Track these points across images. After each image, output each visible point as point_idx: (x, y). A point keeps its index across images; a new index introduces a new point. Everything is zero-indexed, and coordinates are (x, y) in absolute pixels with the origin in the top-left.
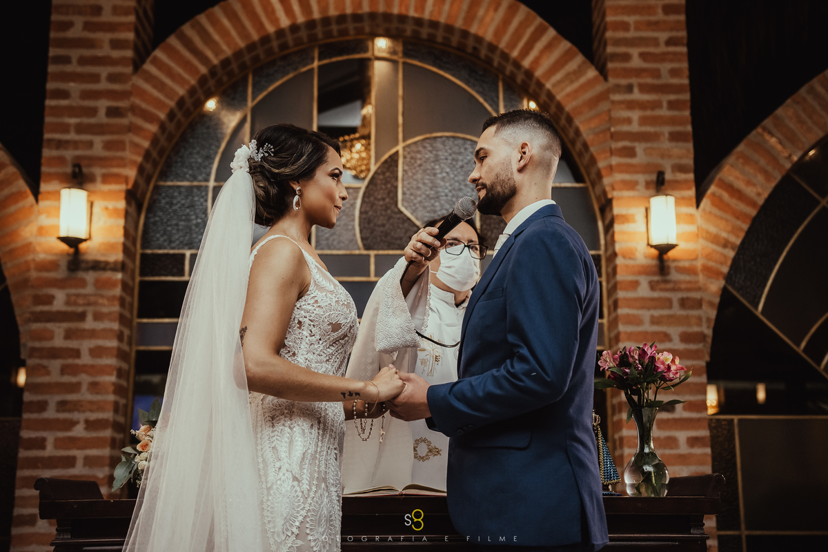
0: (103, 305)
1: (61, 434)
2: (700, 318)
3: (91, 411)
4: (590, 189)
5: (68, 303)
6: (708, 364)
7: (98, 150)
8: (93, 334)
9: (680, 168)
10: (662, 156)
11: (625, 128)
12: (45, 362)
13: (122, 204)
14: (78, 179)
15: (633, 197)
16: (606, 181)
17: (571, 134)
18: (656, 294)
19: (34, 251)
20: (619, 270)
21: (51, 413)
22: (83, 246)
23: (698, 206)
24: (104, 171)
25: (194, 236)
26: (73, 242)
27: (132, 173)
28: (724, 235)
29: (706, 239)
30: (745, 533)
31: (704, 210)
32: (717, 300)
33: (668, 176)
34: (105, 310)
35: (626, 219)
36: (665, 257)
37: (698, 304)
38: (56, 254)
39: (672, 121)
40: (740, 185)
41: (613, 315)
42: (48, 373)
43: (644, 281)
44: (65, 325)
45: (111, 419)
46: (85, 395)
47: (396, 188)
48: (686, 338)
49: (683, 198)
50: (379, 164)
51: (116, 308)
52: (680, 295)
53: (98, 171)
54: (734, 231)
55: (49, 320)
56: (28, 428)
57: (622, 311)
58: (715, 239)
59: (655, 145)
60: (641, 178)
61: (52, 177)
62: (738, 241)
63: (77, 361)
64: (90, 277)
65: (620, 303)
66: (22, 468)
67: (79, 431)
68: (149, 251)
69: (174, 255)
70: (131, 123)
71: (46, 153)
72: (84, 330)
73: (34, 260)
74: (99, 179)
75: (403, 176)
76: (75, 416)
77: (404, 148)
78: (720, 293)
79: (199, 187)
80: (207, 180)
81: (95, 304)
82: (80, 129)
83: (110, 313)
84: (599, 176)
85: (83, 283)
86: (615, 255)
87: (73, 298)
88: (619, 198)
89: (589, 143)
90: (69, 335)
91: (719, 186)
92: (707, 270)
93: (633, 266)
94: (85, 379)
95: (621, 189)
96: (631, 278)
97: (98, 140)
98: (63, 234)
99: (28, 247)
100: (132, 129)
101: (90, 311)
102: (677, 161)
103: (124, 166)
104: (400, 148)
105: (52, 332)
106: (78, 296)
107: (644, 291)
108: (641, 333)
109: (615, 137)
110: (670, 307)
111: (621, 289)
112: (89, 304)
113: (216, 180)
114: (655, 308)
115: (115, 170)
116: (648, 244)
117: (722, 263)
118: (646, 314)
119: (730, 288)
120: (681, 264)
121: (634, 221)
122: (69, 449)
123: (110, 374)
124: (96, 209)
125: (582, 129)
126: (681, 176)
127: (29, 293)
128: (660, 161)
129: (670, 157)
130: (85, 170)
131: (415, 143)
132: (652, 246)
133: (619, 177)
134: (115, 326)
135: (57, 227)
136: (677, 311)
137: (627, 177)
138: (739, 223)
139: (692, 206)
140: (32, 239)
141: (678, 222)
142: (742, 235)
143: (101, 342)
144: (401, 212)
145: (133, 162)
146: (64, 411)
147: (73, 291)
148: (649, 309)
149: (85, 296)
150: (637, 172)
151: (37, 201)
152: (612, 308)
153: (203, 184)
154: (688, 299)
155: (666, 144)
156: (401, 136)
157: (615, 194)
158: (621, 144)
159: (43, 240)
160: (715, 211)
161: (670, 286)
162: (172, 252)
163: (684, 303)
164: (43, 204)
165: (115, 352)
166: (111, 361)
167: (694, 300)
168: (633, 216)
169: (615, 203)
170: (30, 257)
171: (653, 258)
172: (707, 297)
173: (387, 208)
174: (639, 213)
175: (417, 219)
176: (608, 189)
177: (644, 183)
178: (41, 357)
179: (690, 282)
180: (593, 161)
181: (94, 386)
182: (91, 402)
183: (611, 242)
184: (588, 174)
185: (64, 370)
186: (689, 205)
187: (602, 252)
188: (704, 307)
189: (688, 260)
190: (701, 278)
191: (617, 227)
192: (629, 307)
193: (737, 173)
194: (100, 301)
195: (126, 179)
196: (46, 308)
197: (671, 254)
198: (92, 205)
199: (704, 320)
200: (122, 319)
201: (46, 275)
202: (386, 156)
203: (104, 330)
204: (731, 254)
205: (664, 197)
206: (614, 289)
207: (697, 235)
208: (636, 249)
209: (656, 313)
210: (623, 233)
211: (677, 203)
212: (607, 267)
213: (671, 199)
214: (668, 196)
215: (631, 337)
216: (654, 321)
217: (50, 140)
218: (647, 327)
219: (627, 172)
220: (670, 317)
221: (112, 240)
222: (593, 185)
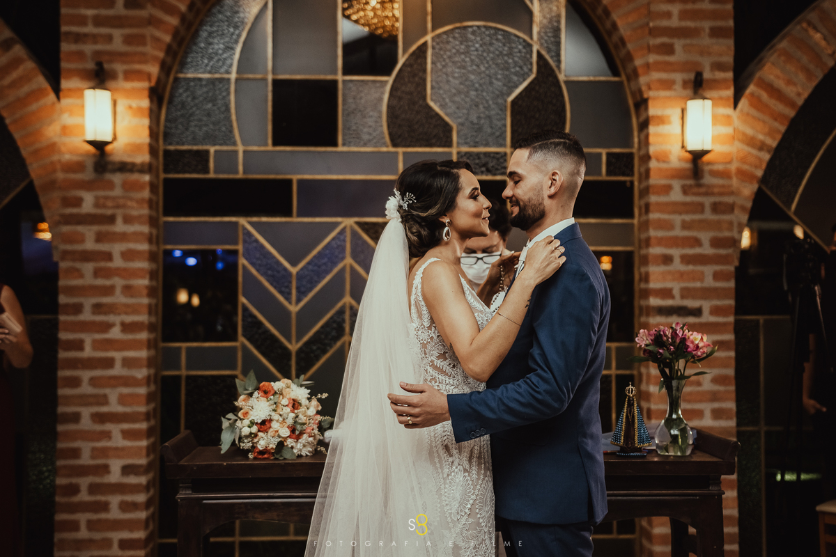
0: (132, 208)
1: (98, 336)
2: (731, 223)
3: (126, 313)
4: (626, 83)
5: (97, 205)
6: (737, 268)
7: (118, 45)
8: (123, 237)
9: (718, 66)
10: (702, 53)
11: (665, 23)
12: (78, 265)
13: (145, 103)
14: (100, 77)
15: (669, 98)
16: (643, 80)
17: (608, 25)
18: (688, 199)
19: (59, 152)
20: (652, 173)
21: (87, 316)
22: (109, 148)
23: (735, 106)
24: (125, 67)
26: (99, 146)
27: (154, 70)
28: (761, 137)
29: (742, 141)
30: (764, 429)
31: (742, 111)
32: (749, 205)
33: (707, 75)
34: (135, 213)
35: (661, 120)
36: (699, 161)
37: (730, 208)
38: (82, 155)
39: (714, 15)
40: (780, 84)
41: (644, 218)
42: (81, 276)
43: (677, 185)
44: (96, 228)
45: (146, 322)
46: (119, 298)
47: (424, 80)
48: (716, 243)
49: (721, 98)
50: (406, 56)
51: (145, 211)
52: (713, 199)
53: (119, 67)
54: (771, 133)
55: (79, 223)
56: (66, 330)
57: (653, 216)
58: (750, 142)
59: (695, 41)
60: (678, 77)
61: (72, 73)
62: (774, 143)
63: (110, 265)
64: (117, 178)
65: (652, 208)
66: (63, 368)
67: (115, 333)
68: (172, 148)
69: (198, 152)
70: (151, 16)
71: (65, 47)
72: (114, 233)
73: (59, 161)
74: (121, 76)
75: (432, 69)
76: (111, 318)
77: (433, 39)
78: (753, 197)
79: (221, 80)
80: (228, 72)
81: (124, 206)
82: (98, 21)
83: (140, 217)
84: (635, 74)
85: (111, 186)
86: (647, 158)
87: (102, 201)
88: (655, 99)
89: (626, 39)
90: (100, 238)
91: (758, 85)
92: (742, 174)
93: (667, 170)
94: (118, 282)
95: (657, 89)
96: (663, 182)
97: (117, 34)
98: (89, 138)
99: (53, 147)
100: (152, 22)
101: (119, 212)
102: (716, 59)
103: (145, 62)
104: (428, 38)
105: (83, 235)
106: (106, 198)
107: (676, 195)
108: (671, 238)
109: (654, 32)
110: (702, 211)
111: (654, 193)
112: (118, 207)
113: (238, 72)
114: (687, 212)
115: (137, 67)
116: (683, 147)
117: (756, 167)
118: (677, 219)
119: (764, 188)
120: (716, 167)
121: (669, 123)
122: (107, 350)
123: (143, 277)
124: (120, 108)
125: (620, 23)
126: (720, 75)
127: (56, 195)
128: (698, 59)
129: (709, 54)
130: (106, 66)
131: (445, 33)
132: (686, 151)
133: (656, 75)
134: (145, 229)
135: (81, 128)
136: (708, 215)
137: (664, 76)
138: (776, 125)
139: (729, 107)
140: (56, 139)
141: (714, 125)
142: (779, 137)
143: (132, 246)
144: (429, 107)
145: (155, 58)
146: (99, 313)
147: (101, 193)
148: (680, 213)
149: (114, 198)
150: (674, 71)
151: (58, 98)
152: (643, 210)
153: (226, 76)
154: (720, 203)
155: (706, 41)
156: (429, 25)
157: (651, 94)
158: (659, 41)
159: (67, 140)
160: (754, 112)
161: (702, 190)
162: (195, 148)
163: (716, 208)
164: (65, 102)
165: (147, 255)
166: (144, 265)
167: (726, 204)
168: (668, 117)
169: (650, 103)
170: (55, 158)
171: (686, 161)
172: (739, 201)
174: (674, 114)
176: (644, 88)
177: (681, 83)
178: (74, 260)
179: (723, 186)
180: (629, 57)
181: (128, 289)
182: (127, 306)
183: (645, 142)
184: (624, 68)
185: (97, 273)
186: (725, 106)
187: (634, 150)
188: (736, 211)
189: (722, 163)
190: (735, 182)
191: (652, 129)
192: (661, 211)
193: (778, 72)
194: (130, 203)
195: (148, 77)
196: (75, 211)
197: (706, 158)
198: (115, 103)
199: (735, 224)
200: (153, 222)
201: (73, 176)
202: (414, 48)
203: (135, 234)
204: (766, 157)
205: (701, 100)
206: (645, 191)
207: (734, 138)
208: (670, 152)
209: (688, 218)
210: (658, 135)
211: (714, 105)
212: (640, 166)
213: (708, 103)
214: (705, 100)
215: (661, 242)
216: (685, 226)
217: (68, 34)
218: (678, 232)
219: (665, 71)
220: (701, 221)
221: (138, 141)
222: (629, 79)
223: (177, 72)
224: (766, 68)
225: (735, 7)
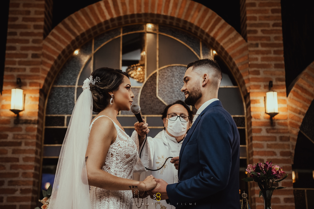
0: (29, 139)
1: (9, 195)
2: (289, 145)
3: (23, 185)
4: (240, 88)
5: (14, 138)
6: (292, 165)
7: (28, 72)
8: (24, 151)
9: (279, 80)
10: (271, 74)
11: (255, 62)
12: (3, 164)
13: (38, 95)
14: (19, 84)
15: (259, 92)
16: (247, 85)
17: (232, 65)
18: (269, 135)
20: (253, 124)
21: (6, 186)
22: (21, 113)
23: (287, 96)
24: (30, 81)
25: (69, 109)
26: (17, 112)
27: (42, 82)
28: (299, 108)
29: (291, 110)
31: (290, 98)
32: (296, 137)
33: (274, 83)
34: (30, 141)
35: (256, 102)
36: (273, 118)
37: (288, 139)
38: (9, 117)
39: (276, 59)
40: (306, 87)
41: (250, 144)
42: (5, 169)
43: (264, 129)
44: (13, 148)
45: (32, 189)
46: (21, 178)
47: (156, 88)
48: (282, 154)
49: (281, 93)
50: (148, 78)
51: (35, 140)
52: (280, 135)
54: (303, 107)
55: (5, 146)
57: (254, 142)
58: (295, 110)
59: (268, 70)
60: (262, 84)
61: (8, 84)
62: (305, 111)
63: (18, 163)
64: (24, 126)
65: (253, 139)
67: (18, 194)
68: (49, 115)
69: (60, 117)
70: (42, 61)
71: (6, 73)
72: (21, 150)
74: (28, 84)
75: (159, 83)
76: (17, 187)
77: (159, 71)
78: (298, 134)
79: (71, 88)
80: (74, 85)
81: (26, 138)
82: (20, 63)
83: (32, 142)
84: (244, 83)
85: (20, 129)
86: (251, 117)
87: (16, 136)
88: (252, 93)
89: (239, 69)
90: (14, 152)
91: (297, 87)
92: (291, 124)
93: (259, 122)
94: (21, 171)
95: (253, 89)
96: (258, 127)
97: (28, 68)
98: (12, 108)
100: (43, 63)
101: (23, 141)
102: (278, 77)
103: (39, 79)
104: (157, 71)
105: (7, 151)
106: (18, 135)
107: (264, 133)
108: (262, 152)
109: (250, 66)
110: (276, 140)
111: (254, 132)
112: (23, 138)
113: (78, 85)
114: (269, 141)
115: (35, 81)
116: (266, 113)
117: (298, 121)
118: (265, 143)
119: (302, 132)
120: (280, 121)
121: (259, 103)
122: (13, 202)
123: (32, 169)
124: (27, 97)
125: (236, 62)
126: (280, 83)
128: (270, 77)
129: (275, 74)
130: (22, 81)
131: (164, 69)
132: (267, 114)
133: (252, 83)
134: (34, 148)
135: (10, 105)
136: (278, 142)
137: (256, 83)
138: (306, 103)
139: (285, 96)
141: (279, 103)
142: (307, 109)
143: (28, 155)
144: (157, 98)
145: (43, 77)
146: (11, 185)
147: (16, 133)
148: (266, 141)
149: (21, 135)
150: (260, 81)
151: (1, 94)
152: (250, 140)
153: (73, 86)
154: (283, 137)
155: (273, 69)
156: (158, 66)
157: (251, 91)
158: (253, 69)
159: (3, 111)
160: (295, 98)
161: (275, 131)
162: (59, 115)
163: (281, 139)
164: (4, 95)
165: (34, 159)
166: (32, 163)
167: (286, 137)
168: (259, 100)
169: (251, 94)
171: (268, 119)
172: (292, 136)
173: (151, 97)
174: (261, 99)
175: (165, 101)
176: (248, 88)
177: (263, 86)
178: (2, 162)
179: (284, 129)
180: (241, 76)
181: (25, 174)
182: (23, 181)
183: (249, 111)
184: (239, 82)
185: (12, 167)
186: (283, 96)
187: (245, 116)
188: (291, 140)
189: (283, 119)
190: (289, 127)
191: (252, 105)
192: (257, 140)
193: (305, 82)
194: (28, 137)
195: (40, 85)
196: (4, 140)
197: (276, 117)
198: (25, 95)
199: (291, 146)
200: (37, 145)
201: (5, 126)
202: (151, 74)
203: (29, 150)
204: (302, 117)
205: (273, 92)
206: (250, 132)
207: (287, 109)
208: (260, 115)
209: (269, 143)
210: (254, 108)
211: (278, 95)
212: (247, 122)
213: (275, 93)
214: (274, 92)
215: (258, 153)
216: (269, 146)
217: (7, 68)
218: (266, 149)
219: (256, 81)
220: (275, 144)
221: (34, 111)
222: (241, 87)
223: (53, 85)
224: (299, 80)
225: (284, 56)
